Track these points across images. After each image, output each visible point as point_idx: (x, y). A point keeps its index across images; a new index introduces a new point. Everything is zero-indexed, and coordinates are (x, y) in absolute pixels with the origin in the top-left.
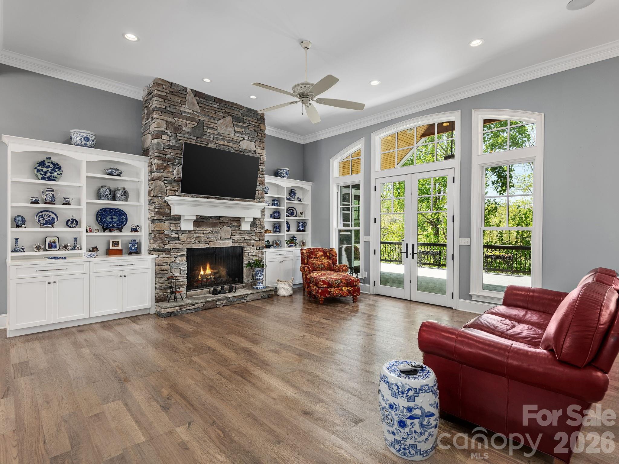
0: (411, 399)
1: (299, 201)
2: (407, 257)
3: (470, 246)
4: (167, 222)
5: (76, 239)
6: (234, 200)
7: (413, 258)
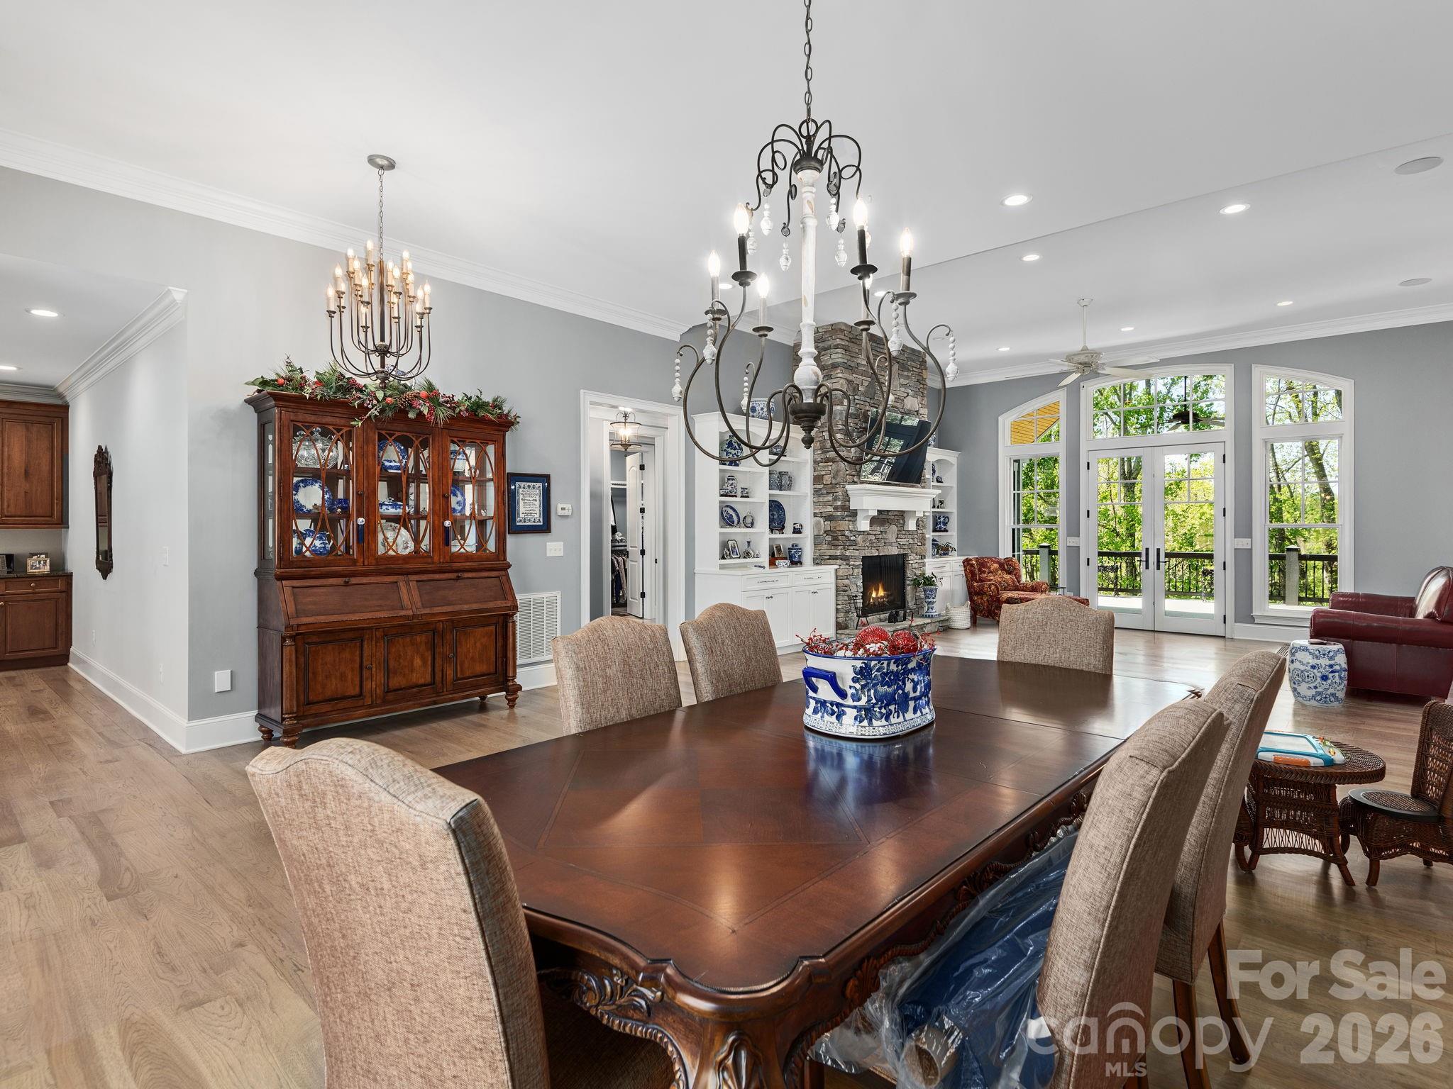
0: (1332, 658)
1: (938, 481)
2: (1147, 567)
3: (1251, 549)
4: (847, 519)
5: (749, 543)
6: (899, 485)
7: (1158, 568)
